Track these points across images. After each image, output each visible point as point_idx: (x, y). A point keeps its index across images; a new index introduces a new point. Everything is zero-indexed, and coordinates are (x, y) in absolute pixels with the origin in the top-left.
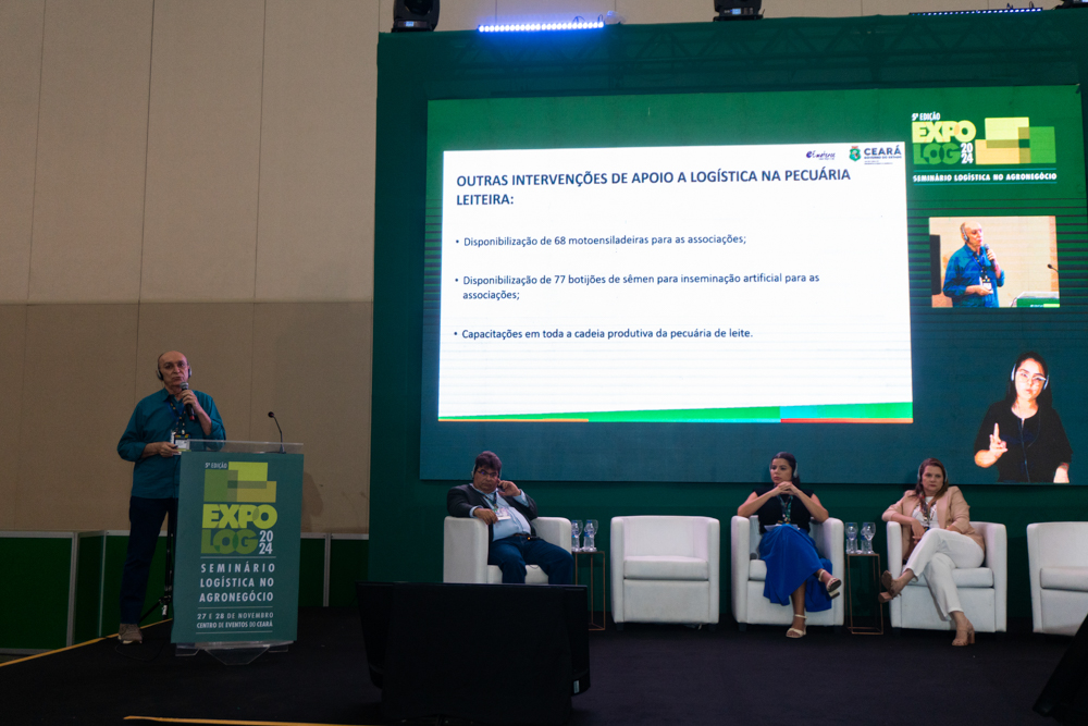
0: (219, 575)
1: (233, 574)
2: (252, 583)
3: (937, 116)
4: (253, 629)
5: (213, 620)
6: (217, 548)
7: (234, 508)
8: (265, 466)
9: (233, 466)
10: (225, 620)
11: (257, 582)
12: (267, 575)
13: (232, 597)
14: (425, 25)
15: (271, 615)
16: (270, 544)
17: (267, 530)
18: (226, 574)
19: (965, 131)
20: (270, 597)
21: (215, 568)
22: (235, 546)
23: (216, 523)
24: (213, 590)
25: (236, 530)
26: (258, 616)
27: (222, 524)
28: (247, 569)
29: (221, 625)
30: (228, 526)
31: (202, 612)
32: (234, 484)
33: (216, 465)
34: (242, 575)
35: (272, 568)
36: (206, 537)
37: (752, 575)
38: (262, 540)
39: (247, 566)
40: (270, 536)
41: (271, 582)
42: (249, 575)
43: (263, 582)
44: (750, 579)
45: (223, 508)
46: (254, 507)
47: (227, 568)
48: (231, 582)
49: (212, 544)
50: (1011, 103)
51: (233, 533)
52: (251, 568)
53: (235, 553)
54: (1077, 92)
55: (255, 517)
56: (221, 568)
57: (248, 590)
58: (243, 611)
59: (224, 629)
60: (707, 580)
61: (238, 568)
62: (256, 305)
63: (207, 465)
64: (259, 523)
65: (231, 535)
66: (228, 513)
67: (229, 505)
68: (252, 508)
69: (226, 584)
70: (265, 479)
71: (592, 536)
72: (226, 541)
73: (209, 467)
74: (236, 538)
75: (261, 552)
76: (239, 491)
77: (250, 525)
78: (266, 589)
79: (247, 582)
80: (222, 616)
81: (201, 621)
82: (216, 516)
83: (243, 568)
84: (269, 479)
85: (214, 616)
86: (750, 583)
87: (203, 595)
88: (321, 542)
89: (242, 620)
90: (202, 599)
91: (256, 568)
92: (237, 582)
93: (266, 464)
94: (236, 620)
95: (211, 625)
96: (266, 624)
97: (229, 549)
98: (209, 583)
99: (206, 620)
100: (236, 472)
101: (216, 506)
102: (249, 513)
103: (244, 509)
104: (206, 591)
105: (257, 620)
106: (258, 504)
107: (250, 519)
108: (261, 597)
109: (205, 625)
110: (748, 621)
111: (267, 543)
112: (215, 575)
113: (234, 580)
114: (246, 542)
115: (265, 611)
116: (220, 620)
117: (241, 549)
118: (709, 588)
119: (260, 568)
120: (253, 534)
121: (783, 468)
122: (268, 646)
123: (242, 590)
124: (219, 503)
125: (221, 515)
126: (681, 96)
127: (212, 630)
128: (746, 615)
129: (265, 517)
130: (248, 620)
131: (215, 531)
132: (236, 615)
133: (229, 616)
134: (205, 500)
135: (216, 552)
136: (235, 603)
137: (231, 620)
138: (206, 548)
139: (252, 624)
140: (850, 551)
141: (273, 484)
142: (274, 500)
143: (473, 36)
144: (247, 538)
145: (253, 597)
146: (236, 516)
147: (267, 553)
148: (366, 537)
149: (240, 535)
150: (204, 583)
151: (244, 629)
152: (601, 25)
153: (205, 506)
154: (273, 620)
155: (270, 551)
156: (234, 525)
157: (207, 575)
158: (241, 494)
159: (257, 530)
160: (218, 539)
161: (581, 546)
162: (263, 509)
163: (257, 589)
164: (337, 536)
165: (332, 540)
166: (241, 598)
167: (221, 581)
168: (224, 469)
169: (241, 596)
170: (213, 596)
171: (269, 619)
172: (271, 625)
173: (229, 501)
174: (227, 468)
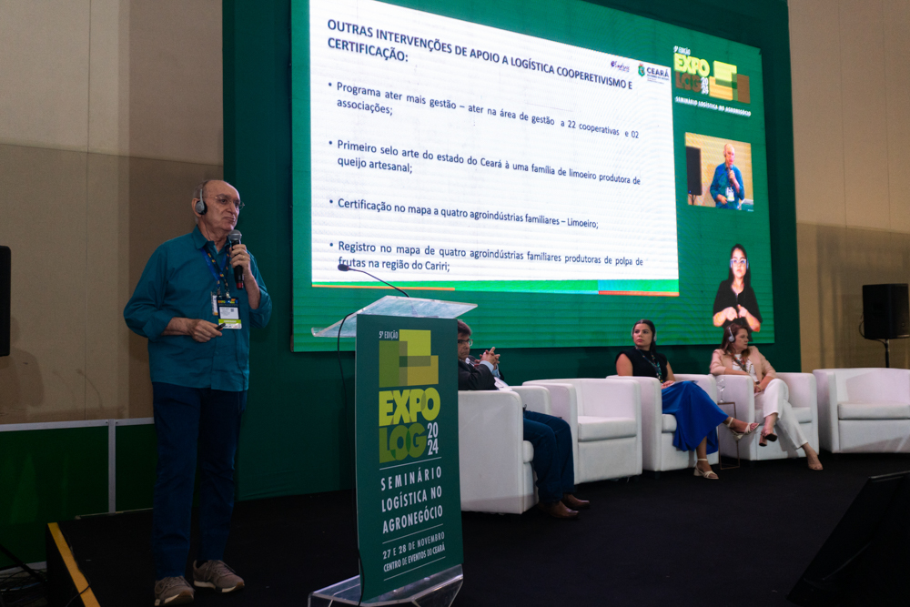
0: (398, 492)
1: (409, 488)
2: (425, 496)
3: (688, 52)
4: (430, 558)
5: (397, 557)
7: (405, 395)
9: (403, 335)
10: (407, 554)
11: (429, 494)
12: (436, 483)
13: (410, 520)
16: (436, 440)
17: (432, 422)
19: (703, 69)
20: (440, 511)
21: (393, 482)
22: (408, 448)
23: (391, 417)
24: (394, 514)
25: (408, 425)
26: (433, 539)
27: (396, 419)
28: (420, 477)
29: (405, 561)
30: (401, 421)
31: (387, 548)
32: (404, 361)
33: (388, 335)
34: (417, 487)
35: (439, 472)
36: (383, 439)
38: (430, 436)
39: (420, 473)
40: (436, 429)
41: (439, 492)
42: (422, 486)
43: (433, 493)
45: (397, 395)
46: (421, 391)
47: (403, 480)
48: (408, 498)
49: (388, 449)
50: (727, 52)
51: (406, 429)
52: (423, 476)
53: (409, 458)
55: (423, 406)
56: (398, 481)
57: (423, 506)
58: (420, 537)
59: (408, 566)
60: (635, 436)
61: (412, 478)
63: (381, 335)
64: (426, 413)
65: (404, 433)
67: (402, 391)
68: (420, 394)
69: (404, 502)
70: (430, 354)
72: (400, 442)
73: (383, 338)
74: (408, 437)
75: (430, 453)
76: (410, 369)
78: (437, 502)
79: (421, 496)
80: (404, 548)
81: (389, 561)
82: (391, 408)
83: (416, 477)
84: (432, 354)
85: (397, 551)
87: (385, 522)
89: (421, 549)
90: (385, 528)
91: (427, 474)
92: (413, 497)
93: (428, 333)
94: (416, 550)
95: (396, 564)
96: (440, 549)
97: (401, 454)
98: (391, 504)
99: (392, 559)
100: (405, 344)
101: (391, 392)
102: (418, 401)
103: (413, 396)
104: (388, 516)
105: (432, 545)
106: (424, 388)
107: (419, 408)
108: (433, 513)
109: (391, 566)
110: (662, 470)
111: (433, 439)
112: (394, 492)
113: (410, 495)
114: (417, 440)
115: (437, 531)
116: (403, 555)
117: (413, 452)
118: (636, 443)
119: (430, 475)
120: (423, 430)
123: (417, 507)
124: (392, 389)
125: (395, 406)
127: (398, 570)
129: (431, 404)
130: (426, 548)
131: (391, 428)
132: (416, 544)
133: (410, 545)
134: (381, 386)
135: (393, 459)
136: (413, 528)
137: (412, 552)
138: (385, 456)
139: (429, 552)
141: (435, 359)
142: (436, 382)
144: (417, 435)
145: (427, 515)
146: (408, 405)
147: (434, 452)
149: (413, 430)
150: (386, 506)
151: (424, 560)
153: (381, 393)
154: (444, 542)
155: (436, 449)
156: (406, 418)
157: (387, 494)
158: (411, 374)
159: (425, 423)
160: (394, 439)
162: (429, 393)
163: (430, 503)
166: (417, 520)
167: (399, 500)
168: (394, 339)
169: (417, 515)
170: (394, 522)
171: (441, 542)
172: (444, 548)
173: (401, 385)
174: (398, 339)
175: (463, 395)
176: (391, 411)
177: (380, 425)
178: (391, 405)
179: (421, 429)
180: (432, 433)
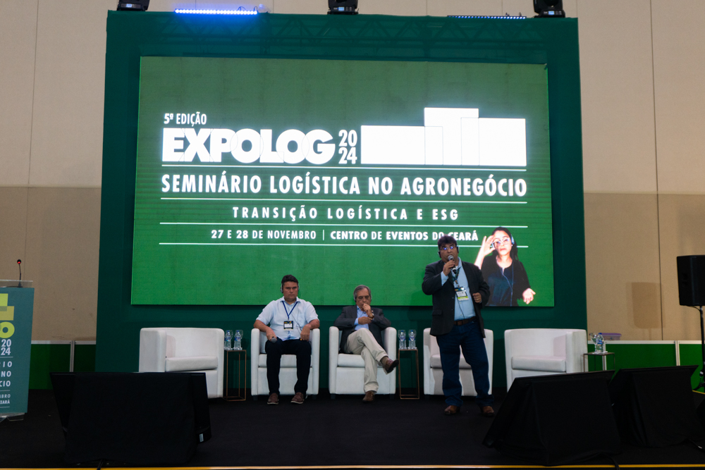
8: (6, 296)
12: (6, 369)
14: (139, 7)
15: (9, 396)
16: (9, 349)
17: (7, 339)
20: (8, 383)
35: (10, 364)
37: (339, 364)
38: (3, 345)
40: (9, 343)
41: (9, 374)
43: (3, 374)
44: (338, 366)
50: (506, 74)
54: (545, 69)
62: (30, 189)
70: (6, 305)
71: (239, 341)
75: (3, 354)
78: (6, 379)
84: (8, 305)
86: (338, 369)
88: (69, 346)
96: (5, 402)
108: (2, 384)
110: (337, 393)
111: (6, 348)
115: (4, 393)
122: (5, 417)
126: (306, 60)
128: (335, 388)
129: (5, 330)
140: (402, 348)
141: (12, 309)
142: (12, 319)
143: (171, 16)
147: (7, 354)
148: (94, 343)
152: (255, 13)
154: (11, 399)
155: (9, 353)
161: (232, 347)
162: (4, 325)
164: (79, 343)
165: (76, 346)
171: (7, 399)
172: (9, 402)
180: (6, 344)
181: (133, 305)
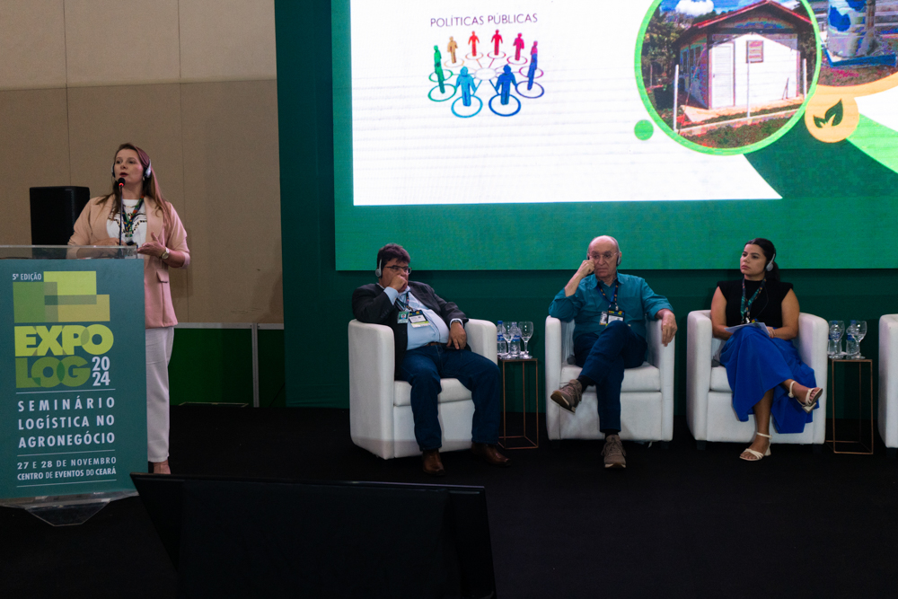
0: (43, 414)
1: (61, 412)
2: (86, 422)
4: (90, 478)
5: (39, 469)
6: (38, 380)
7: (56, 330)
8: (92, 276)
9: (49, 276)
10: (54, 469)
11: (92, 421)
12: (105, 411)
13: (61, 440)
15: (114, 460)
16: (106, 374)
17: (101, 356)
18: (52, 413)
21: (37, 405)
23: (34, 349)
24: (36, 433)
25: (60, 358)
26: (96, 462)
27: (42, 351)
28: (78, 405)
29: (49, 475)
30: (50, 353)
31: (23, 460)
32: (52, 300)
33: (26, 276)
34: (72, 412)
35: (111, 402)
36: (21, 369)
37: (714, 386)
38: (95, 368)
39: (78, 401)
40: (106, 363)
41: (111, 420)
42: (82, 413)
43: (100, 420)
44: (711, 390)
45: (42, 330)
47: (51, 405)
48: (59, 422)
49: (30, 376)
51: (57, 361)
52: (84, 404)
53: (61, 386)
55: (85, 341)
56: (44, 405)
57: (82, 431)
58: (76, 457)
59: (54, 480)
60: (660, 391)
61: (66, 404)
63: (15, 276)
64: (90, 348)
65: (54, 364)
66: (49, 338)
67: (49, 326)
68: (79, 329)
69: (51, 424)
70: (95, 293)
72: (48, 372)
73: (18, 280)
74: (61, 367)
75: (96, 384)
76: (61, 308)
77: (79, 351)
78: (105, 429)
79: (80, 422)
80: (50, 464)
81: (23, 471)
82: (33, 341)
83: (72, 404)
84: (100, 291)
85: (39, 465)
86: (712, 395)
87: (22, 439)
88: (249, 331)
89: (76, 468)
90: (22, 444)
91: (90, 403)
92: (66, 421)
94: (69, 468)
95: (36, 476)
96: (108, 472)
97: (52, 382)
99: (30, 470)
100: (54, 285)
101: (31, 327)
102: (76, 336)
103: (68, 332)
104: (26, 434)
105: (95, 467)
106: (86, 324)
107: (78, 342)
108: (99, 438)
109: (27, 476)
110: (708, 439)
111: (102, 372)
112: (38, 414)
113: (63, 419)
114: (75, 371)
115: (105, 455)
116: (47, 469)
117: (68, 381)
118: (662, 400)
119: (96, 403)
120: (85, 362)
121: (754, 256)
122: (107, 500)
123: (73, 431)
124: (34, 325)
125: (39, 340)
127: (38, 481)
128: (706, 432)
129: (97, 340)
130: (84, 468)
131: (32, 360)
132: (68, 463)
133: (59, 463)
134: (16, 321)
135: (36, 386)
136: (66, 447)
137: (61, 469)
138: (22, 381)
139: (90, 472)
141: (105, 299)
142: (108, 319)
144: (75, 366)
145: (88, 439)
146: (59, 339)
147: (103, 383)
149: (67, 363)
150: (24, 425)
151: (80, 478)
153: (16, 328)
154: (117, 466)
155: (107, 382)
156: (57, 351)
157: (26, 415)
158: (64, 312)
159: (88, 357)
160: (37, 370)
162: (94, 330)
163: (94, 429)
165: (259, 331)
166: (73, 442)
167: (45, 422)
168: (38, 281)
169: (73, 438)
170: (37, 440)
171: (110, 466)
172: (114, 472)
173: (46, 321)
174: (42, 280)
175: (357, 328)
176: (34, 343)
177: (17, 355)
178: (34, 339)
179: (81, 361)
180: (100, 366)
181: (339, 271)
